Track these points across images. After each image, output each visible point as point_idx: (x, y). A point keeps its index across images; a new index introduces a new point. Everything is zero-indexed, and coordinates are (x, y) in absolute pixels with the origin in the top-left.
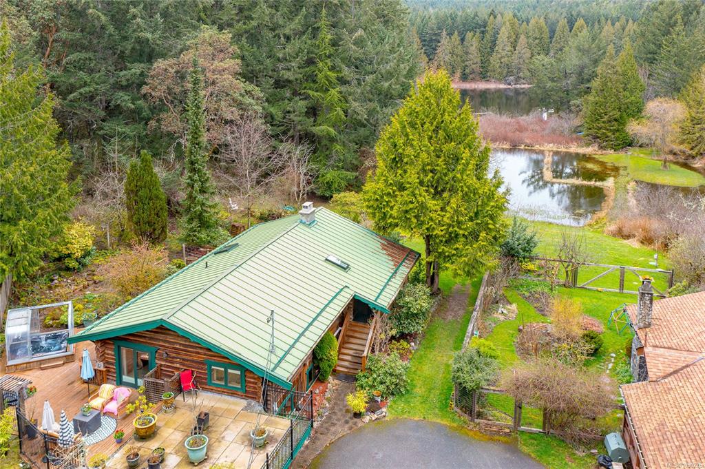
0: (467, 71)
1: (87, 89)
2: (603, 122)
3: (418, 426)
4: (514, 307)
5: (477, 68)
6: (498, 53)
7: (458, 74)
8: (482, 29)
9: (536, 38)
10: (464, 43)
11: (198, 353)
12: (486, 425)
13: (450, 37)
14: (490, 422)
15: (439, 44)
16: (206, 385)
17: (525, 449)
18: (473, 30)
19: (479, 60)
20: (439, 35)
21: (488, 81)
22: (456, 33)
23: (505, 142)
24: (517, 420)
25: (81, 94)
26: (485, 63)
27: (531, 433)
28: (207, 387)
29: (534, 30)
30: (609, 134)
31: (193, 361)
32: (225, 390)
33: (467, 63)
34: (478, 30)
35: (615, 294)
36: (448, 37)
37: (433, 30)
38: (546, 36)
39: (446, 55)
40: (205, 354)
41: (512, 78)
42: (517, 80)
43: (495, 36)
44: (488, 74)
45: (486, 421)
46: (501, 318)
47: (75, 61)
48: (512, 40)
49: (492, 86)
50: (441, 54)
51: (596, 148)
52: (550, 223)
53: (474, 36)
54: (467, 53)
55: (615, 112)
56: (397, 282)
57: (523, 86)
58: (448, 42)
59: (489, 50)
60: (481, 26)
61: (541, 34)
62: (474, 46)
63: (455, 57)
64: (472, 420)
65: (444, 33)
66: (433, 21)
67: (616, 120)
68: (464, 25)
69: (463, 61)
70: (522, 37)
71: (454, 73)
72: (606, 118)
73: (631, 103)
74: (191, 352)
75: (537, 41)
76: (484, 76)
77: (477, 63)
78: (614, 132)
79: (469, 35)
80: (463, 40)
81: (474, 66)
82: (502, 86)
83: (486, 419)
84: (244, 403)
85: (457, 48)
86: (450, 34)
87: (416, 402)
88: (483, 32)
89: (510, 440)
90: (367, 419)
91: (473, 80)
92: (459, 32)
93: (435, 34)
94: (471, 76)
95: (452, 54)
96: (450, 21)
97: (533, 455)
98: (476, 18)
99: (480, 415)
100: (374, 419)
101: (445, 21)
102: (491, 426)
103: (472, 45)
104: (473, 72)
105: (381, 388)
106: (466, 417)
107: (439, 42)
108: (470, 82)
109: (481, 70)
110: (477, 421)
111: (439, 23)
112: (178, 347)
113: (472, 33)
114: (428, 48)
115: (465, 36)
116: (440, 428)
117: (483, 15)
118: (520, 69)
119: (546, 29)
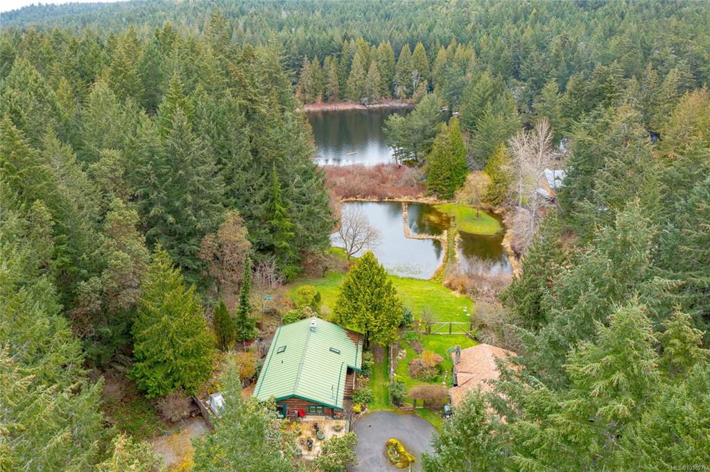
0: (328, 93)
2: (440, 180)
3: (380, 413)
4: (405, 351)
5: (336, 90)
6: (353, 76)
7: (320, 97)
8: (339, 53)
9: (384, 61)
10: (324, 66)
12: (404, 409)
13: (311, 62)
15: (302, 69)
17: (418, 415)
18: (330, 54)
19: (337, 83)
20: (302, 60)
21: (346, 102)
22: (316, 58)
24: (415, 405)
26: (342, 85)
27: (419, 409)
28: (308, 414)
29: (382, 54)
30: (444, 189)
32: (315, 414)
33: (327, 86)
34: (334, 54)
35: (447, 336)
36: (309, 61)
37: (295, 55)
38: (392, 59)
39: (309, 79)
41: (366, 99)
42: (370, 101)
43: (349, 60)
44: (346, 96)
45: (404, 407)
46: (400, 358)
48: (364, 63)
49: (349, 107)
50: (304, 78)
51: (435, 198)
52: (412, 279)
53: (331, 60)
54: (326, 77)
55: (447, 173)
56: (360, 354)
57: (375, 106)
58: (309, 67)
59: (345, 73)
60: (337, 50)
61: (388, 57)
62: (332, 69)
63: (316, 80)
64: (399, 408)
65: (306, 58)
66: (295, 46)
67: (448, 178)
68: (322, 49)
69: (324, 84)
70: (373, 62)
71: (317, 95)
72: (442, 177)
73: (458, 164)
75: (385, 64)
76: (342, 98)
77: (335, 85)
78: (447, 186)
79: (328, 59)
80: (322, 64)
81: (333, 88)
82: (358, 107)
84: (324, 417)
85: (317, 72)
86: (311, 59)
87: (376, 404)
89: (412, 413)
90: (361, 414)
91: (333, 101)
92: (318, 56)
93: (298, 60)
94: (331, 98)
95: (314, 77)
96: (309, 45)
97: (421, 416)
98: (332, 42)
99: (401, 406)
100: (364, 413)
101: (305, 46)
102: (406, 409)
103: (330, 69)
104: (332, 94)
105: (364, 401)
106: (396, 407)
107: (301, 67)
108: (330, 104)
109: (340, 92)
110: (401, 408)
111: (300, 48)
113: (330, 57)
115: (323, 60)
116: (388, 412)
117: (338, 39)
118: (372, 90)
119: (392, 52)
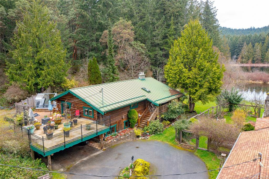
0: (255, 59)
1: (83, 40)
3: (158, 143)
5: (259, 58)
7: (250, 60)
8: (263, 41)
10: (254, 47)
11: (81, 104)
12: (185, 145)
13: (248, 45)
14: (186, 145)
16: (83, 115)
18: (258, 42)
19: (260, 54)
20: (242, 44)
21: (264, 63)
22: (251, 43)
23: (261, 81)
24: (197, 144)
25: (81, 41)
26: (263, 55)
27: (203, 150)
28: (84, 116)
31: (80, 107)
32: (88, 117)
33: (255, 56)
34: (261, 42)
36: (247, 45)
37: (240, 42)
39: (246, 52)
40: (83, 105)
44: (265, 60)
45: (185, 144)
47: (79, 31)
49: (266, 65)
50: (243, 52)
53: (259, 44)
54: (255, 52)
56: (168, 99)
58: (247, 47)
59: (265, 50)
60: (262, 40)
62: (259, 48)
64: (180, 143)
65: (245, 43)
66: (241, 39)
68: (254, 40)
69: (253, 55)
71: (249, 60)
74: (80, 104)
76: (262, 61)
77: (259, 56)
83: (185, 143)
84: (92, 121)
85: (251, 49)
87: (163, 137)
88: (263, 43)
89: (192, 151)
91: (257, 63)
93: (241, 44)
94: (256, 61)
95: (248, 52)
96: (248, 38)
97: (198, 156)
98: (260, 37)
99: (183, 141)
100: (143, 139)
102: (186, 146)
104: (257, 59)
105: (150, 130)
107: (243, 47)
108: (256, 64)
109: (261, 58)
110: (182, 144)
111: (243, 39)
112: (76, 102)
113: (258, 43)
114: (238, 50)
115: (254, 45)
117: (263, 35)
